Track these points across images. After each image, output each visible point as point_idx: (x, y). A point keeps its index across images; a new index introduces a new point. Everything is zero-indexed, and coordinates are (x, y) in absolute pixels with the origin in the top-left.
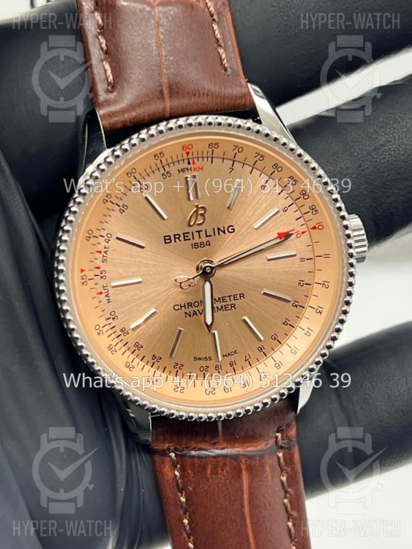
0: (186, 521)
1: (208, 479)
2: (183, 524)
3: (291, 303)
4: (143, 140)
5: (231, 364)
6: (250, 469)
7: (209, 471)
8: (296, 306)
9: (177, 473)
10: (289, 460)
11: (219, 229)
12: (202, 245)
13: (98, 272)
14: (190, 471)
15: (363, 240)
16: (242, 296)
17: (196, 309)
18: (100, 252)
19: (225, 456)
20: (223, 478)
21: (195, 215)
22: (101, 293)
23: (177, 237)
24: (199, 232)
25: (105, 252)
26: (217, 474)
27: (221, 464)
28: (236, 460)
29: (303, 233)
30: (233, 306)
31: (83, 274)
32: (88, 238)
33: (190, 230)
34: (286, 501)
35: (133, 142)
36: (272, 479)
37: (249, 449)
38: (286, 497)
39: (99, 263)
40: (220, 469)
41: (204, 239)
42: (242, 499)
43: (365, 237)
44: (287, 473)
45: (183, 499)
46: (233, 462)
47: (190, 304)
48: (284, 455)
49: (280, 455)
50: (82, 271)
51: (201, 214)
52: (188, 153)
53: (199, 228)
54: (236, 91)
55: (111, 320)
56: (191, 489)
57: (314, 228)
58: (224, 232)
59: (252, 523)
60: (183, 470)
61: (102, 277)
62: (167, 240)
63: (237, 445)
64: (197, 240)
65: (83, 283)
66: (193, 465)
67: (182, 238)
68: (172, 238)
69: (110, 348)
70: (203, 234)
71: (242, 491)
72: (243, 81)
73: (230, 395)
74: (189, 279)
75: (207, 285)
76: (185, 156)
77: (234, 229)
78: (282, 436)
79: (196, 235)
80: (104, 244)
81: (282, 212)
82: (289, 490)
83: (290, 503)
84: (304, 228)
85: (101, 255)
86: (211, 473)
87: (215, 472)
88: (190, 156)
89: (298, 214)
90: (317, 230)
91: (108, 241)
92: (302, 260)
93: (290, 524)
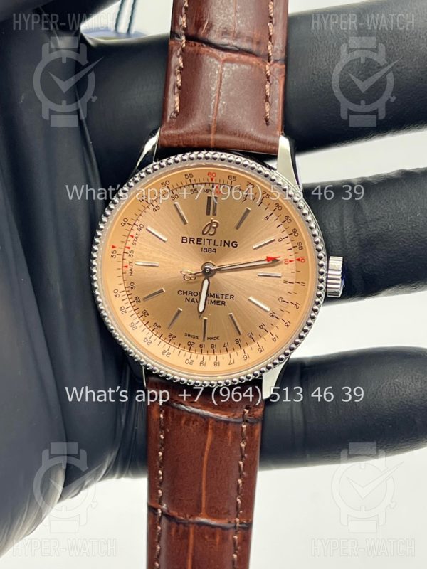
0: (161, 454)
1: (181, 428)
2: (158, 455)
3: (269, 313)
4: (177, 162)
5: (212, 346)
6: (215, 430)
7: (183, 422)
8: (273, 316)
9: (161, 416)
10: (250, 432)
11: (225, 242)
12: (210, 250)
13: (127, 250)
14: (170, 418)
15: (338, 279)
16: (232, 297)
17: (195, 298)
18: (132, 237)
19: (197, 414)
20: (192, 430)
21: (209, 226)
22: (126, 267)
23: (192, 240)
24: (209, 240)
25: (136, 238)
26: (188, 425)
27: (193, 419)
28: (205, 419)
29: (290, 261)
30: (223, 303)
31: (114, 249)
32: (123, 224)
33: (203, 237)
34: (241, 463)
35: (169, 161)
36: (231, 443)
37: (217, 415)
38: (242, 460)
39: (129, 244)
40: (191, 423)
41: (213, 247)
42: (204, 450)
43: (340, 277)
44: (246, 441)
45: (162, 437)
46: (203, 420)
47: (190, 293)
48: (246, 427)
49: (244, 426)
50: (113, 247)
51: (214, 228)
52: (212, 179)
53: (210, 238)
54: (270, 139)
55: (130, 289)
56: (168, 430)
57: (298, 260)
58: (229, 245)
59: (207, 471)
60: (166, 415)
61: (130, 255)
62: (184, 240)
63: (209, 408)
64: (207, 246)
65: (112, 256)
66: (173, 414)
67: (195, 241)
68: (188, 240)
69: (121, 309)
70: (212, 242)
71: (205, 445)
72: (279, 132)
73: (203, 368)
74: (191, 274)
75: (206, 282)
76: (210, 181)
77: (237, 245)
78: (249, 413)
79: (207, 242)
80: (136, 231)
81: (277, 241)
82: (246, 455)
83: (244, 465)
84: (293, 258)
85: (132, 239)
86: (185, 423)
87: (187, 423)
88: (214, 181)
89: (290, 246)
90: (300, 262)
91: (139, 230)
92: (285, 282)
93: (240, 481)
